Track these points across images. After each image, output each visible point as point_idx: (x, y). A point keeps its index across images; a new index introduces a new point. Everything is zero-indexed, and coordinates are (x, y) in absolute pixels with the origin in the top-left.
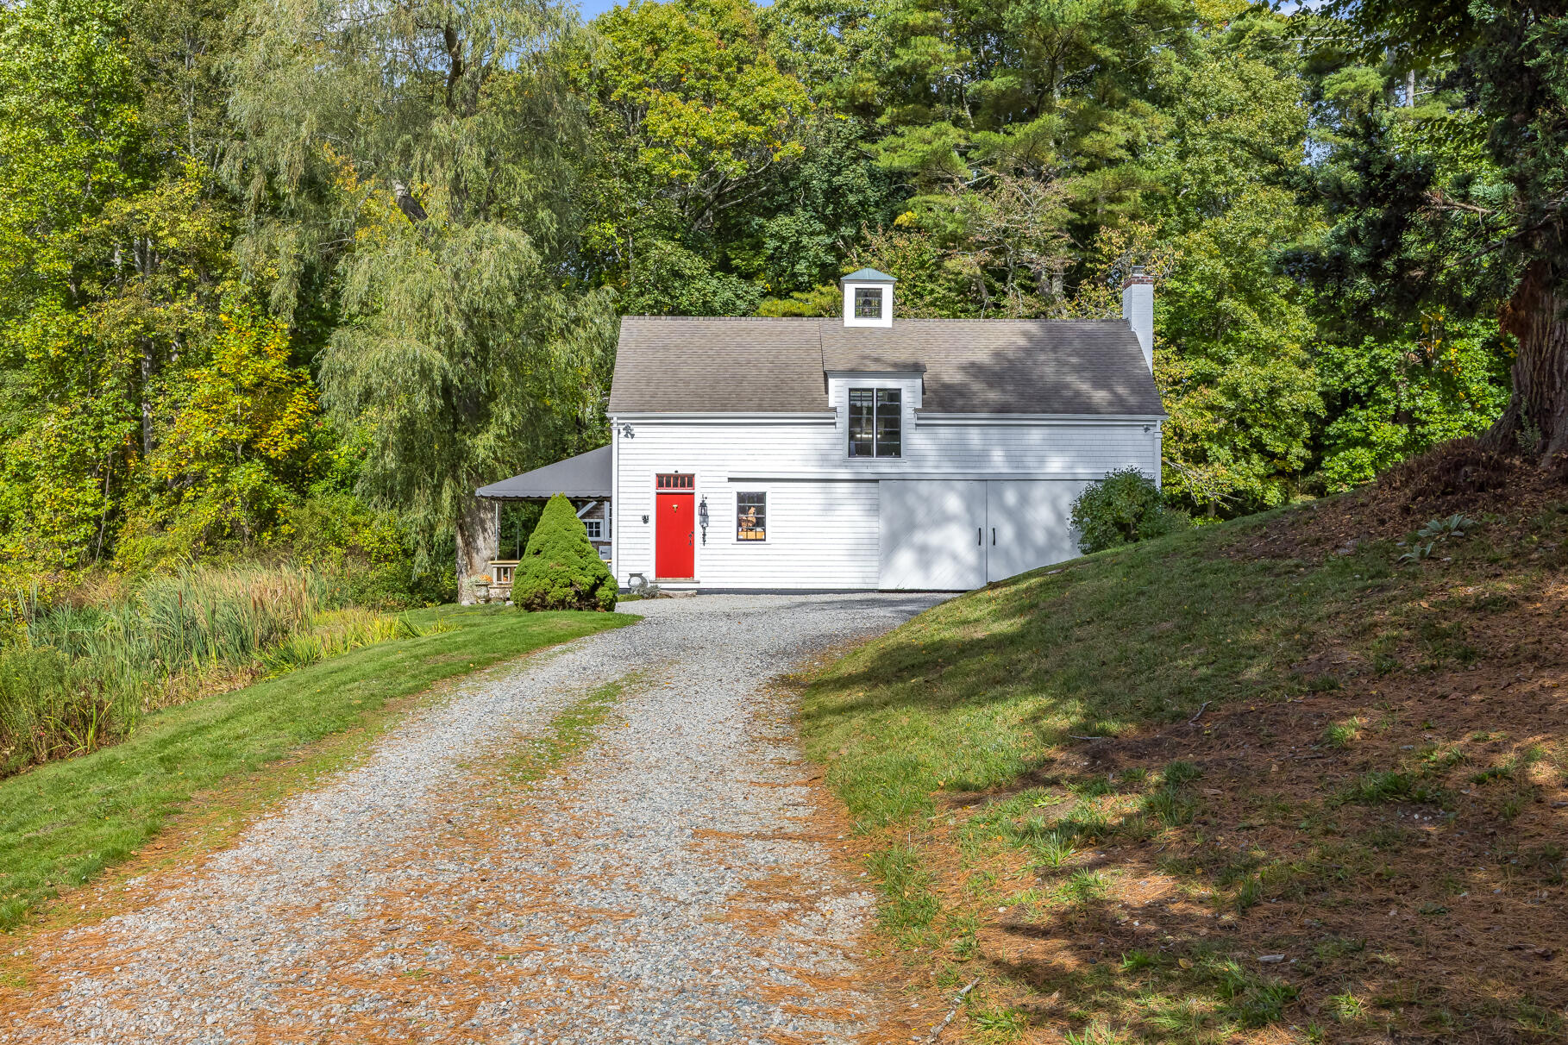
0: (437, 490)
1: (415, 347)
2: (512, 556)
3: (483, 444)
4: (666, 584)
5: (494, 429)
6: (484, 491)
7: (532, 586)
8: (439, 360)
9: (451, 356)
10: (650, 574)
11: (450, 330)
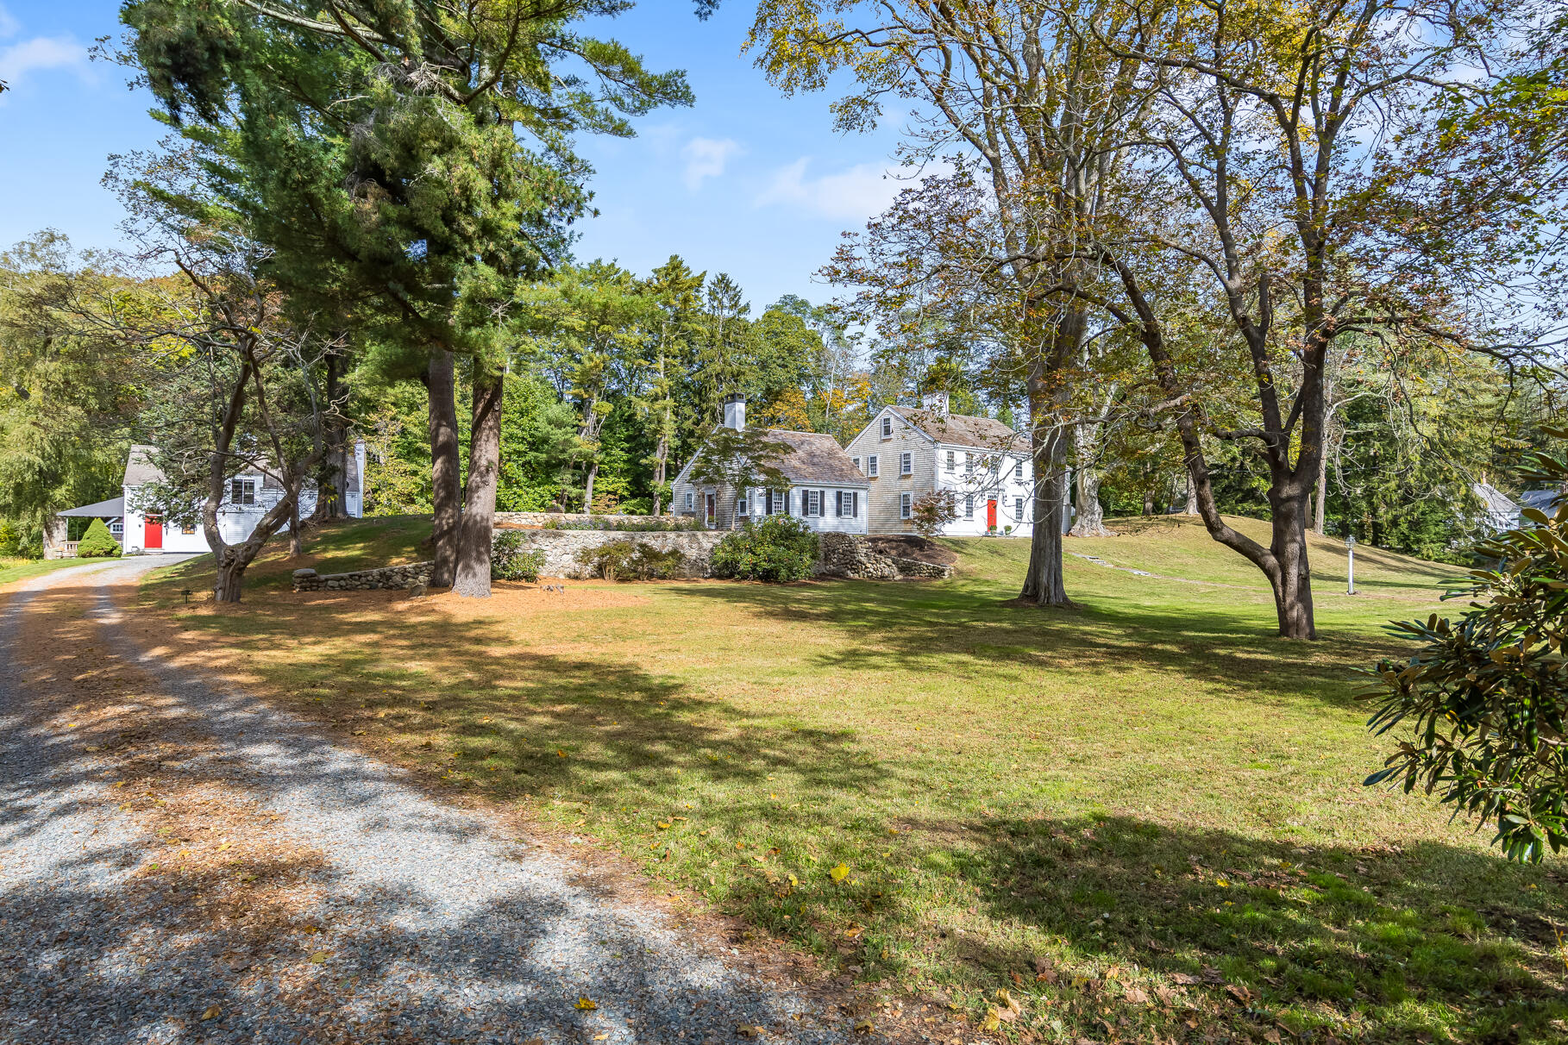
0: (35, 511)
1: (27, 456)
2: (74, 539)
3: (59, 493)
4: (148, 550)
5: (64, 488)
6: (59, 514)
7: (85, 550)
8: (38, 460)
9: (43, 458)
10: (142, 546)
11: (44, 449)
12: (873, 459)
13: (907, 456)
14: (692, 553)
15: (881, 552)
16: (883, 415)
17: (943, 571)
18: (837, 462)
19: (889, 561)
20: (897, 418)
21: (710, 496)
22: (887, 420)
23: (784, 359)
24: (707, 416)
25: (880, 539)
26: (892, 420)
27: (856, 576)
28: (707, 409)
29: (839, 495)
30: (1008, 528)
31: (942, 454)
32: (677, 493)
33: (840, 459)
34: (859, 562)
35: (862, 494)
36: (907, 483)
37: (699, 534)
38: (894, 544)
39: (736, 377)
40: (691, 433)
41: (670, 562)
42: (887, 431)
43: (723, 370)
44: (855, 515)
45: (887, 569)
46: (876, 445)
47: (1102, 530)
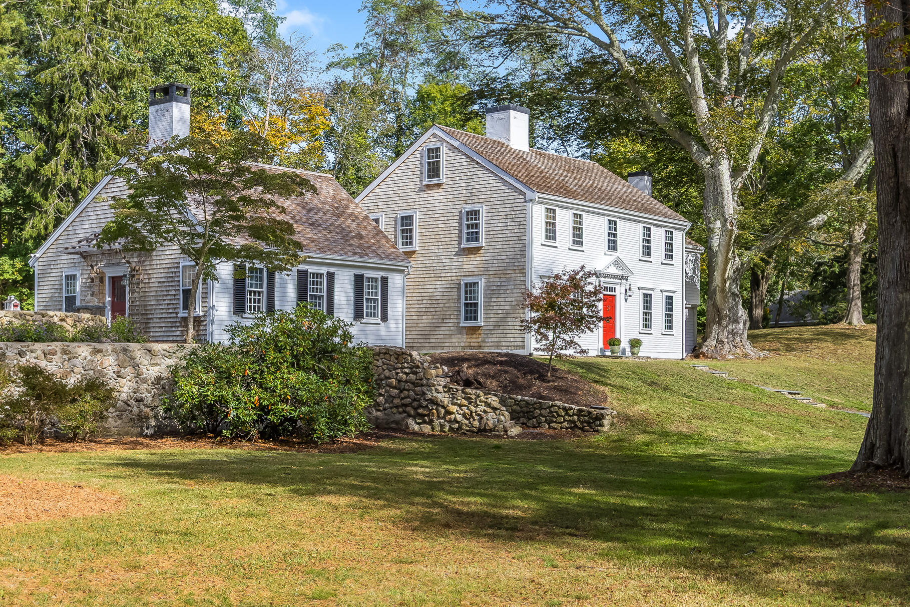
12: (407, 220)
13: (473, 214)
14: (125, 388)
15: (468, 383)
16: (427, 141)
17: (600, 418)
18: (350, 222)
19: (494, 401)
20: (453, 148)
21: (115, 281)
22: (434, 153)
23: (191, 57)
24: (63, 147)
25: (463, 359)
26: (444, 150)
27: (427, 429)
28: (64, 135)
29: (359, 281)
30: (635, 344)
31: (538, 214)
32: (44, 273)
33: (354, 217)
34: (433, 401)
35: (396, 281)
36: (472, 263)
37: (134, 347)
38: (493, 369)
39: (115, 80)
40: (32, 176)
41: (88, 404)
42: (434, 170)
43: (94, 67)
44: (385, 318)
45: (491, 415)
46: (413, 196)
47: (749, 348)
